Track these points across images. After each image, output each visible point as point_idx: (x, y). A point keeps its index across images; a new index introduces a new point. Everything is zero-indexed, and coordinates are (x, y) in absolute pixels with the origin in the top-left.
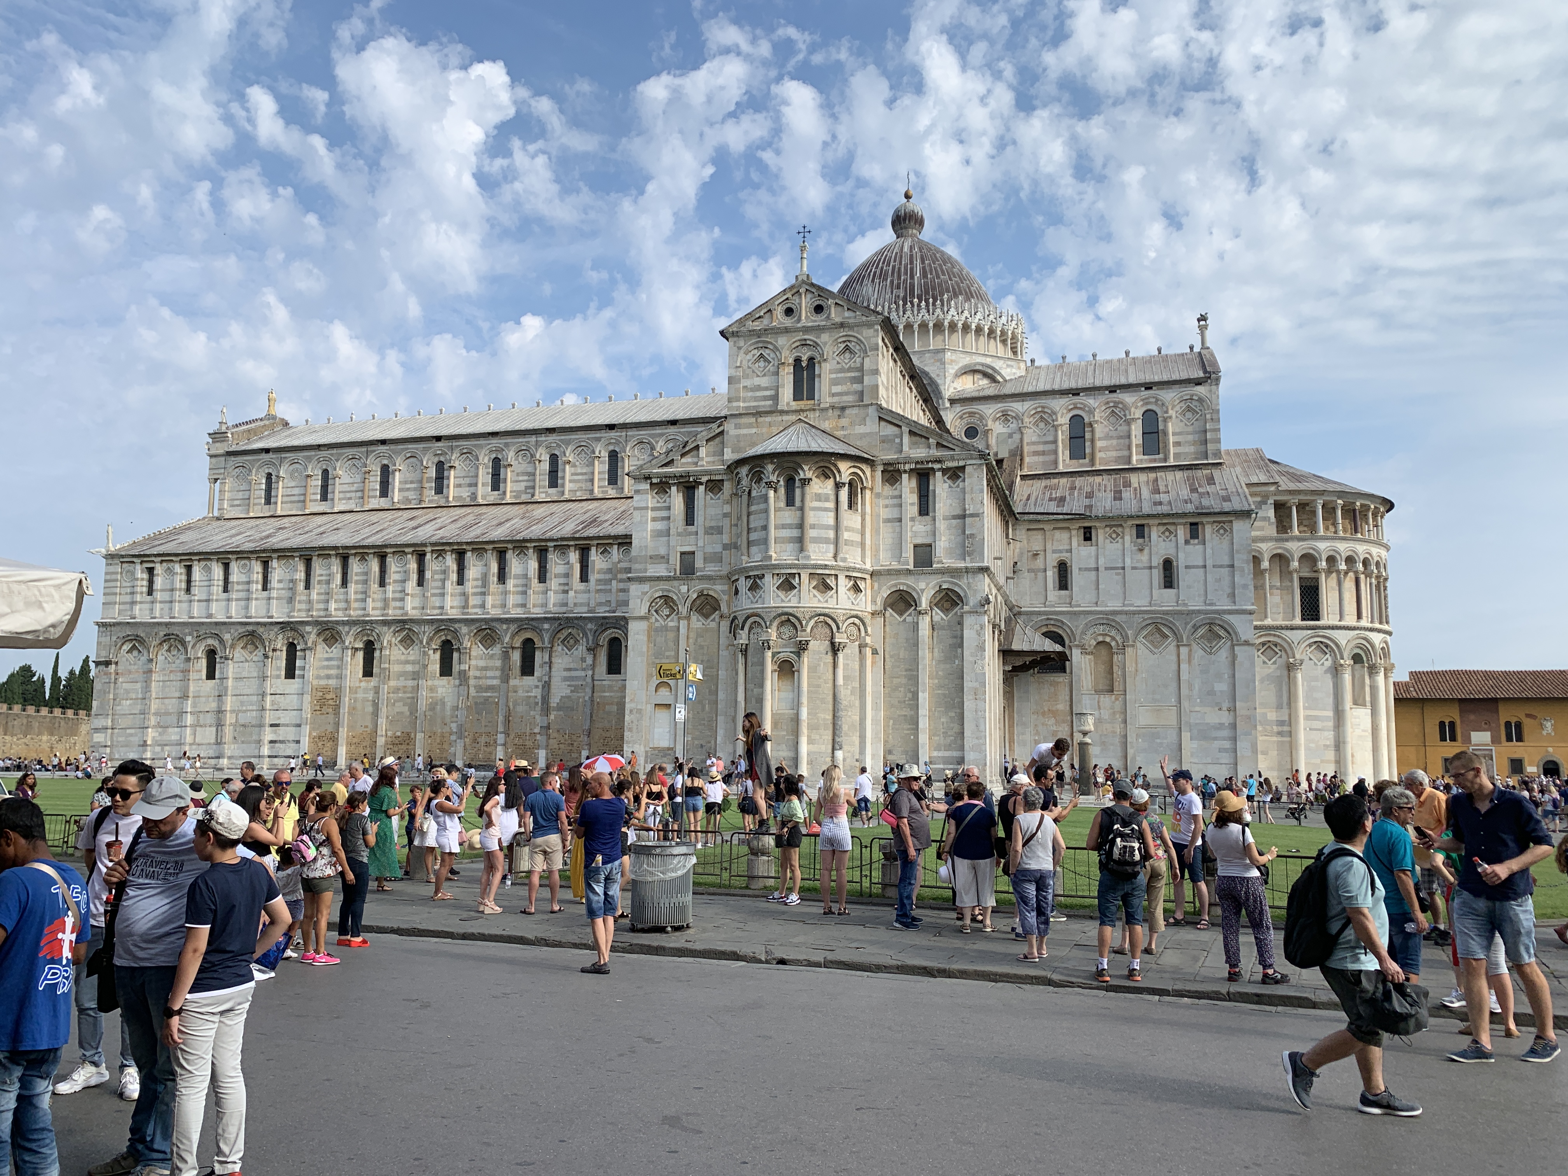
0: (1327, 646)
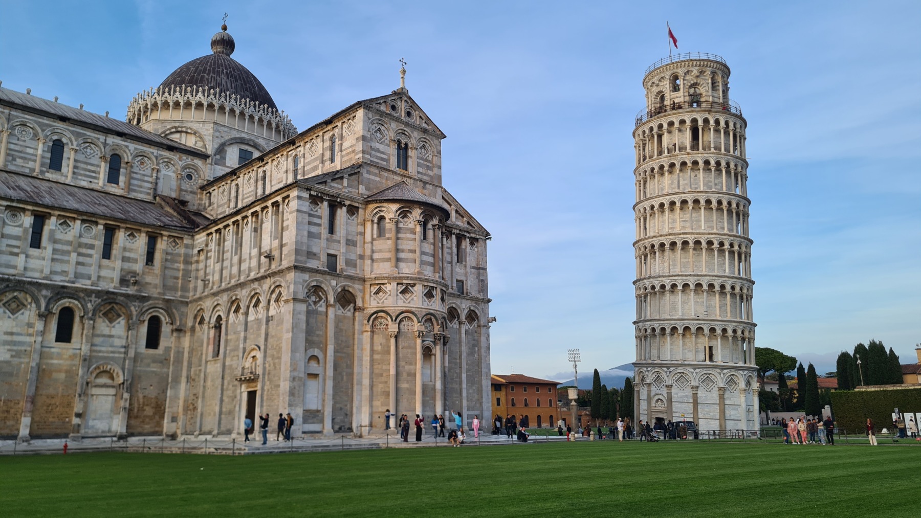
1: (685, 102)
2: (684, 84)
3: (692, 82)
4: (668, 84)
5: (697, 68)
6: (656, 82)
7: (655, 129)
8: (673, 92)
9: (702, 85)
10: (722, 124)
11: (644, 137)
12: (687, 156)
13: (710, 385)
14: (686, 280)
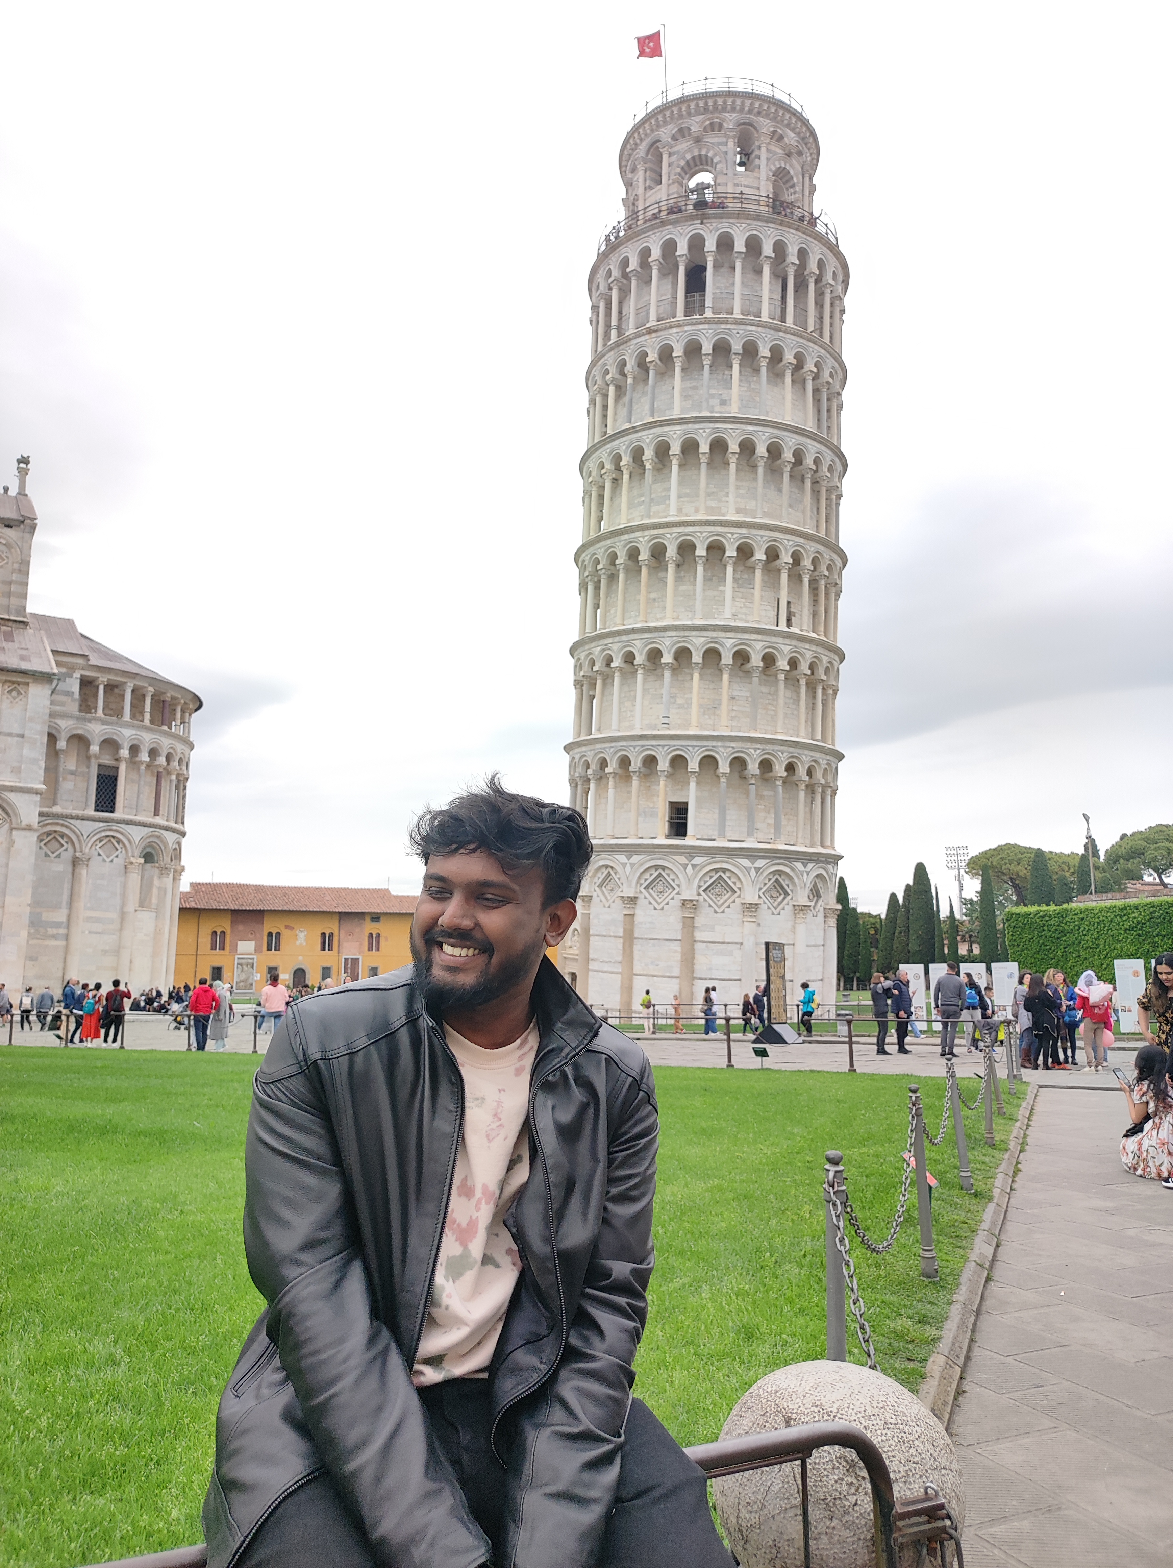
0: (119, 841)
2: (670, 165)
3: (688, 157)
5: (700, 118)
12: (647, 337)
13: (666, 895)
14: (628, 643)
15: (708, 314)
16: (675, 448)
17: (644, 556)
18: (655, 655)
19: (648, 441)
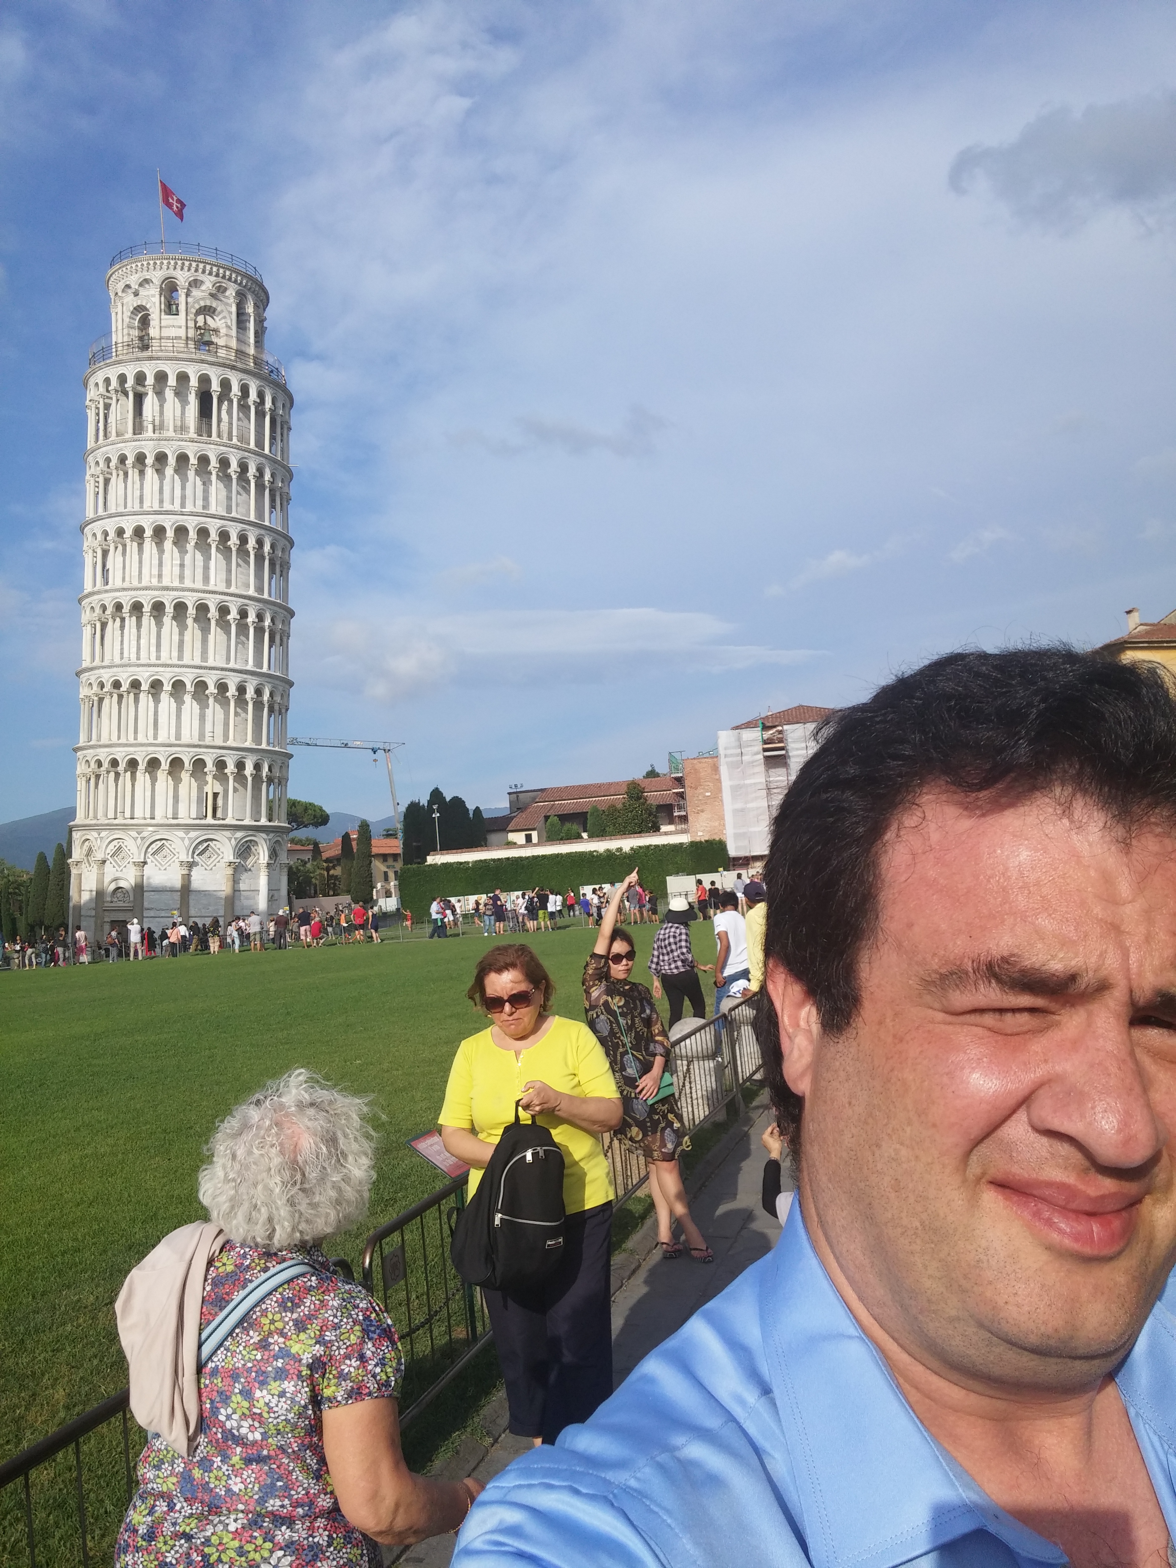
1: (187, 338)
2: (187, 303)
3: (202, 304)
4: (158, 296)
5: (213, 278)
6: (135, 286)
7: (130, 382)
8: (166, 314)
9: (220, 313)
10: (253, 396)
11: (108, 391)
12: (189, 444)
13: (212, 860)
14: (180, 674)
15: (235, 440)
16: (214, 536)
17: (191, 611)
18: (201, 686)
19: (193, 525)
